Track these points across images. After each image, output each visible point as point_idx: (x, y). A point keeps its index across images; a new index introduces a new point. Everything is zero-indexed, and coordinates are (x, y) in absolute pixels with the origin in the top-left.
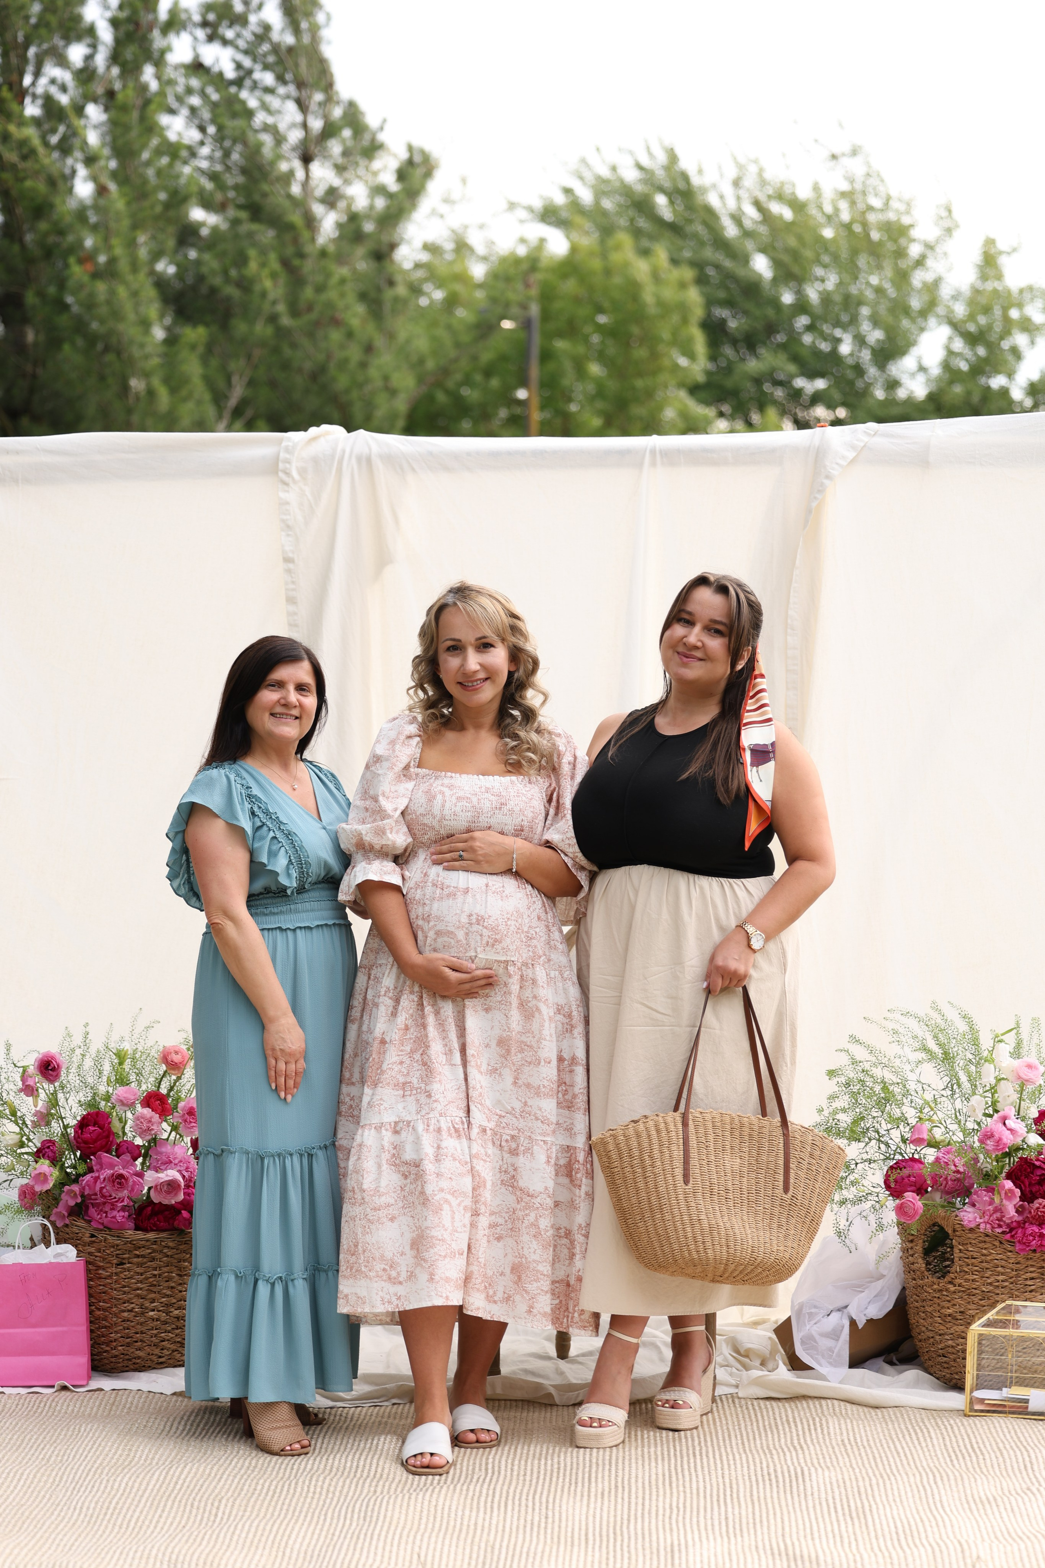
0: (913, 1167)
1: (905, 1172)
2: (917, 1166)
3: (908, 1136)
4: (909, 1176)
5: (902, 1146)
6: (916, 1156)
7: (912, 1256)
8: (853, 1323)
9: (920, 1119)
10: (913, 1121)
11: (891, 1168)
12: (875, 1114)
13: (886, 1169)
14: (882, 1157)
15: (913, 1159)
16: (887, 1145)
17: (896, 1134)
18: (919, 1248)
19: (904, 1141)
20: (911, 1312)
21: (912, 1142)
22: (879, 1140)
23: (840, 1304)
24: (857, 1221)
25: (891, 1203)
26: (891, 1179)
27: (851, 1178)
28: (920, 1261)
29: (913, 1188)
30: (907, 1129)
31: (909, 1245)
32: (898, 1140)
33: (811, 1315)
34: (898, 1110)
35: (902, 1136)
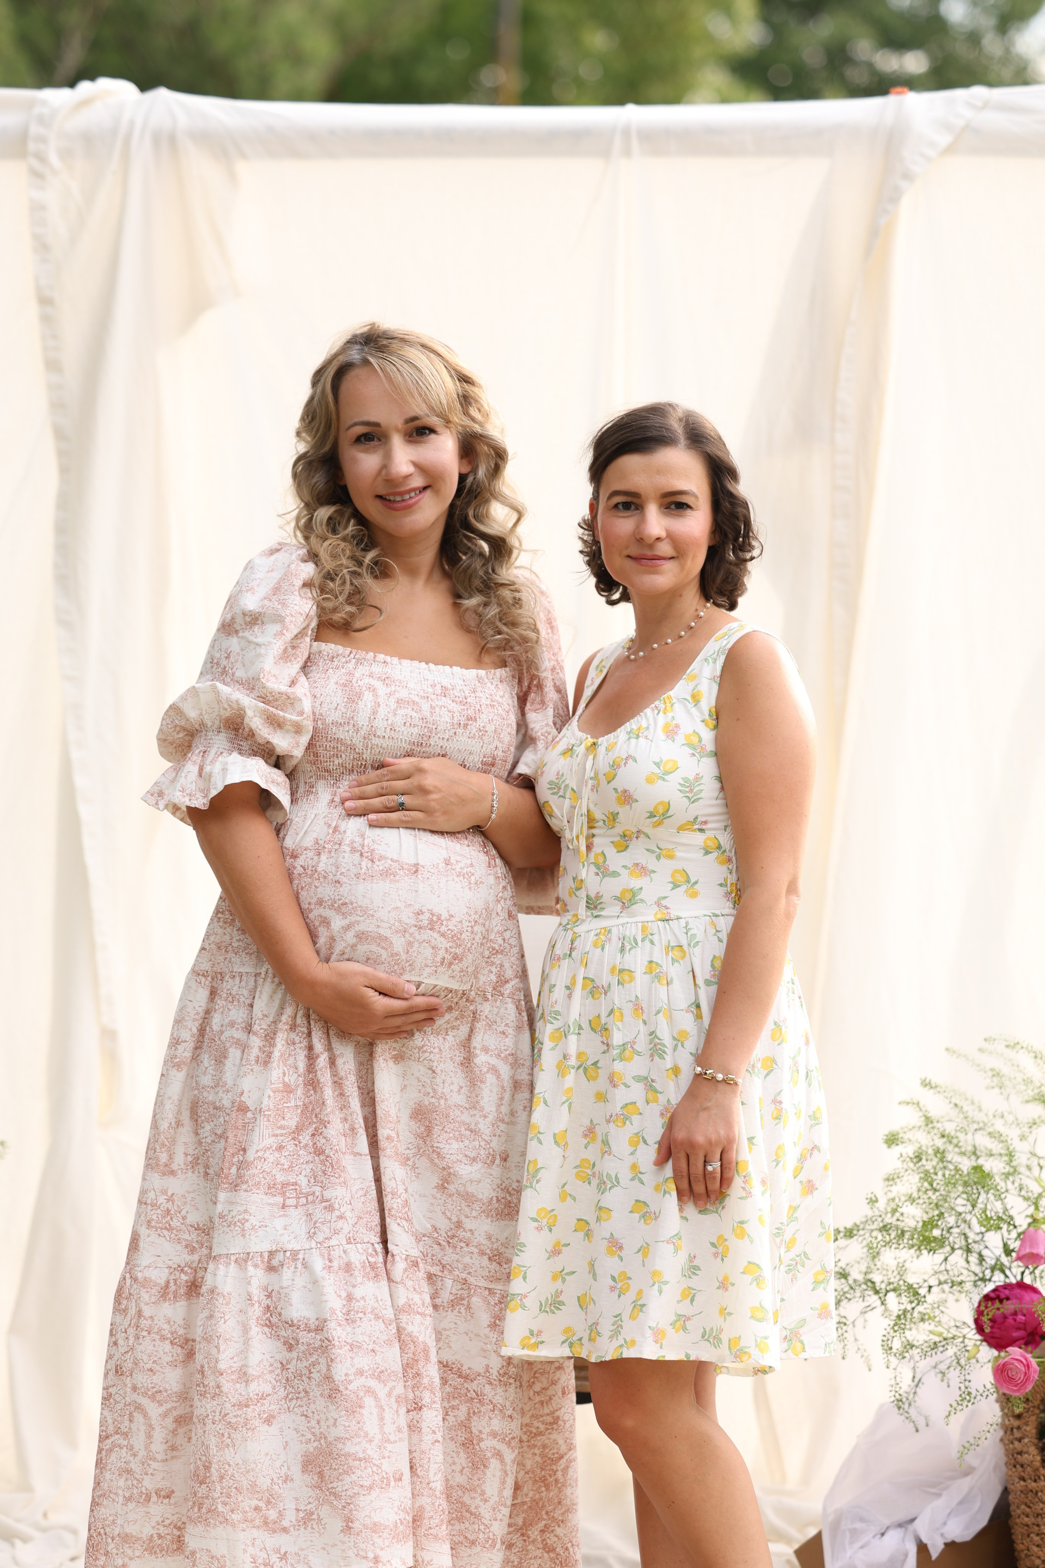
0: (1020, 1299)
1: (1009, 1307)
2: (1028, 1296)
3: (1015, 1245)
4: (1015, 1313)
5: (1005, 1260)
6: (1027, 1280)
7: (1020, 1440)
8: (922, 1549)
9: (1035, 1220)
10: (1022, 1223)
11: (987, 1298)
12: (960, 1209)
13: (976, 1299)
14: (973, 1278)
15: (1021, 1285)
16: (981, 1258)
17: (994, 1242)
18: (1031, 1429)
19: (1008, 1252)
20: (1018, 1532)
21: (1019, 1258)
22: (968, 1250)
23: (903, 1516)
24: (932, 1381)
25: (987, 1353)
26: (985, 1319)
27: (920, 1308)
28: (1033, 1450)
29: (1021, 1333)
30: (1014, 1234)
31: (1016, 1423)
32: (999, 1251)
33: (854, 1533)
34: (998, 1206)
35: (1005, 1246)
